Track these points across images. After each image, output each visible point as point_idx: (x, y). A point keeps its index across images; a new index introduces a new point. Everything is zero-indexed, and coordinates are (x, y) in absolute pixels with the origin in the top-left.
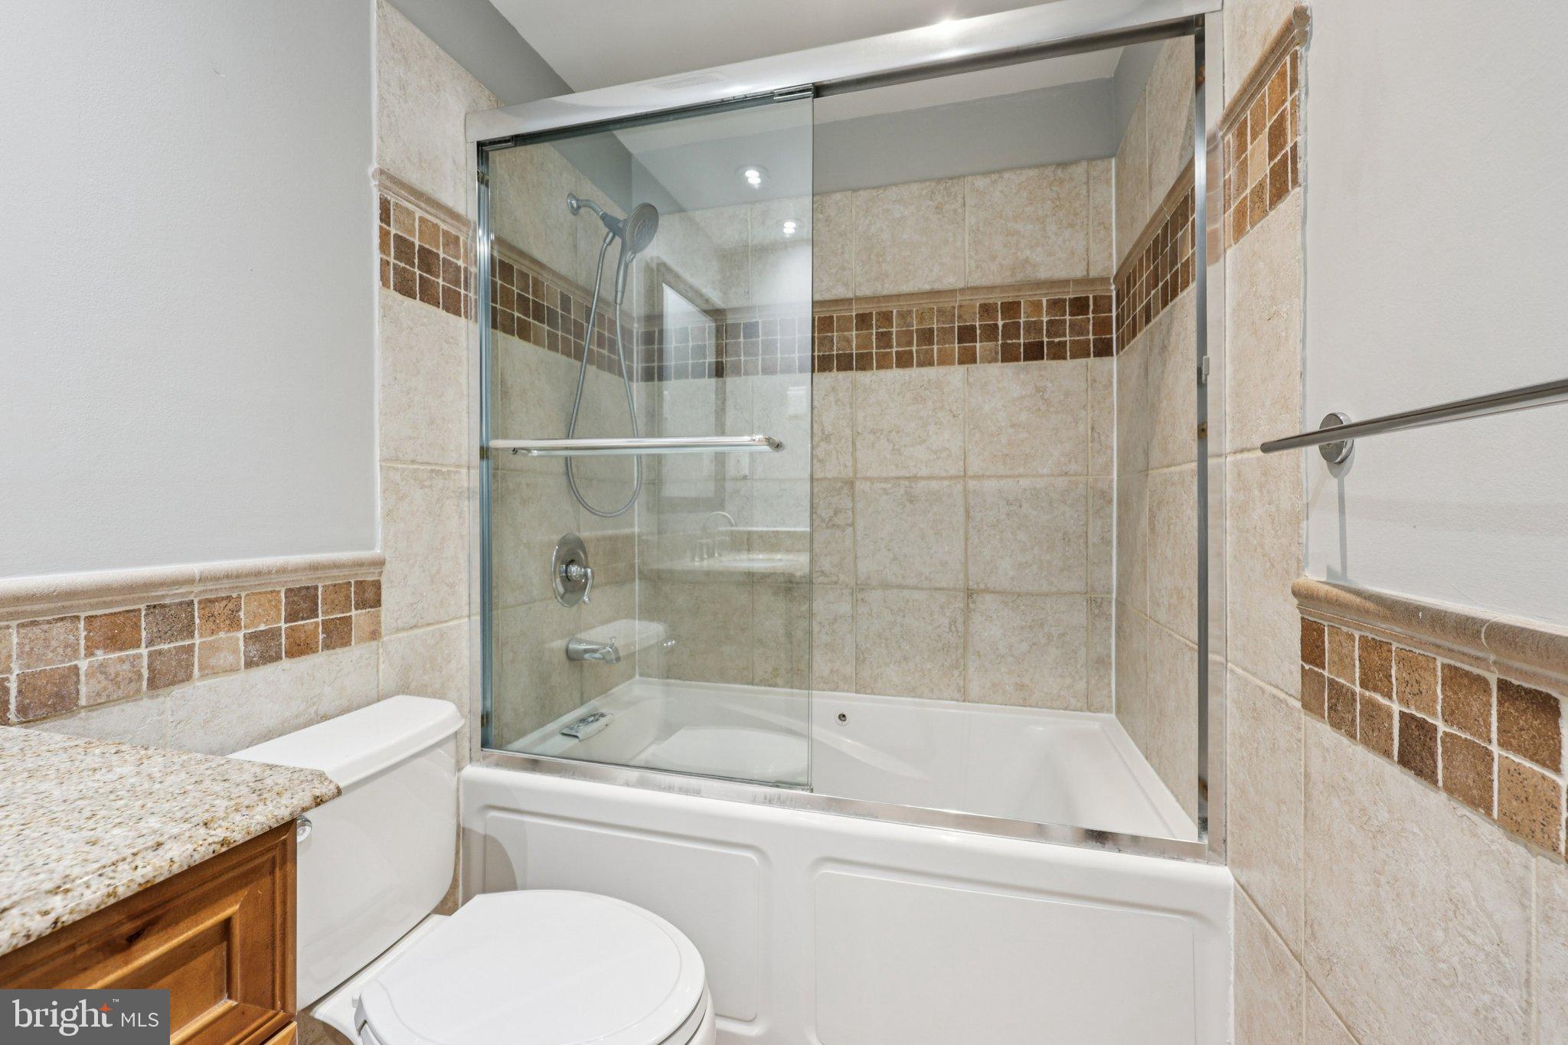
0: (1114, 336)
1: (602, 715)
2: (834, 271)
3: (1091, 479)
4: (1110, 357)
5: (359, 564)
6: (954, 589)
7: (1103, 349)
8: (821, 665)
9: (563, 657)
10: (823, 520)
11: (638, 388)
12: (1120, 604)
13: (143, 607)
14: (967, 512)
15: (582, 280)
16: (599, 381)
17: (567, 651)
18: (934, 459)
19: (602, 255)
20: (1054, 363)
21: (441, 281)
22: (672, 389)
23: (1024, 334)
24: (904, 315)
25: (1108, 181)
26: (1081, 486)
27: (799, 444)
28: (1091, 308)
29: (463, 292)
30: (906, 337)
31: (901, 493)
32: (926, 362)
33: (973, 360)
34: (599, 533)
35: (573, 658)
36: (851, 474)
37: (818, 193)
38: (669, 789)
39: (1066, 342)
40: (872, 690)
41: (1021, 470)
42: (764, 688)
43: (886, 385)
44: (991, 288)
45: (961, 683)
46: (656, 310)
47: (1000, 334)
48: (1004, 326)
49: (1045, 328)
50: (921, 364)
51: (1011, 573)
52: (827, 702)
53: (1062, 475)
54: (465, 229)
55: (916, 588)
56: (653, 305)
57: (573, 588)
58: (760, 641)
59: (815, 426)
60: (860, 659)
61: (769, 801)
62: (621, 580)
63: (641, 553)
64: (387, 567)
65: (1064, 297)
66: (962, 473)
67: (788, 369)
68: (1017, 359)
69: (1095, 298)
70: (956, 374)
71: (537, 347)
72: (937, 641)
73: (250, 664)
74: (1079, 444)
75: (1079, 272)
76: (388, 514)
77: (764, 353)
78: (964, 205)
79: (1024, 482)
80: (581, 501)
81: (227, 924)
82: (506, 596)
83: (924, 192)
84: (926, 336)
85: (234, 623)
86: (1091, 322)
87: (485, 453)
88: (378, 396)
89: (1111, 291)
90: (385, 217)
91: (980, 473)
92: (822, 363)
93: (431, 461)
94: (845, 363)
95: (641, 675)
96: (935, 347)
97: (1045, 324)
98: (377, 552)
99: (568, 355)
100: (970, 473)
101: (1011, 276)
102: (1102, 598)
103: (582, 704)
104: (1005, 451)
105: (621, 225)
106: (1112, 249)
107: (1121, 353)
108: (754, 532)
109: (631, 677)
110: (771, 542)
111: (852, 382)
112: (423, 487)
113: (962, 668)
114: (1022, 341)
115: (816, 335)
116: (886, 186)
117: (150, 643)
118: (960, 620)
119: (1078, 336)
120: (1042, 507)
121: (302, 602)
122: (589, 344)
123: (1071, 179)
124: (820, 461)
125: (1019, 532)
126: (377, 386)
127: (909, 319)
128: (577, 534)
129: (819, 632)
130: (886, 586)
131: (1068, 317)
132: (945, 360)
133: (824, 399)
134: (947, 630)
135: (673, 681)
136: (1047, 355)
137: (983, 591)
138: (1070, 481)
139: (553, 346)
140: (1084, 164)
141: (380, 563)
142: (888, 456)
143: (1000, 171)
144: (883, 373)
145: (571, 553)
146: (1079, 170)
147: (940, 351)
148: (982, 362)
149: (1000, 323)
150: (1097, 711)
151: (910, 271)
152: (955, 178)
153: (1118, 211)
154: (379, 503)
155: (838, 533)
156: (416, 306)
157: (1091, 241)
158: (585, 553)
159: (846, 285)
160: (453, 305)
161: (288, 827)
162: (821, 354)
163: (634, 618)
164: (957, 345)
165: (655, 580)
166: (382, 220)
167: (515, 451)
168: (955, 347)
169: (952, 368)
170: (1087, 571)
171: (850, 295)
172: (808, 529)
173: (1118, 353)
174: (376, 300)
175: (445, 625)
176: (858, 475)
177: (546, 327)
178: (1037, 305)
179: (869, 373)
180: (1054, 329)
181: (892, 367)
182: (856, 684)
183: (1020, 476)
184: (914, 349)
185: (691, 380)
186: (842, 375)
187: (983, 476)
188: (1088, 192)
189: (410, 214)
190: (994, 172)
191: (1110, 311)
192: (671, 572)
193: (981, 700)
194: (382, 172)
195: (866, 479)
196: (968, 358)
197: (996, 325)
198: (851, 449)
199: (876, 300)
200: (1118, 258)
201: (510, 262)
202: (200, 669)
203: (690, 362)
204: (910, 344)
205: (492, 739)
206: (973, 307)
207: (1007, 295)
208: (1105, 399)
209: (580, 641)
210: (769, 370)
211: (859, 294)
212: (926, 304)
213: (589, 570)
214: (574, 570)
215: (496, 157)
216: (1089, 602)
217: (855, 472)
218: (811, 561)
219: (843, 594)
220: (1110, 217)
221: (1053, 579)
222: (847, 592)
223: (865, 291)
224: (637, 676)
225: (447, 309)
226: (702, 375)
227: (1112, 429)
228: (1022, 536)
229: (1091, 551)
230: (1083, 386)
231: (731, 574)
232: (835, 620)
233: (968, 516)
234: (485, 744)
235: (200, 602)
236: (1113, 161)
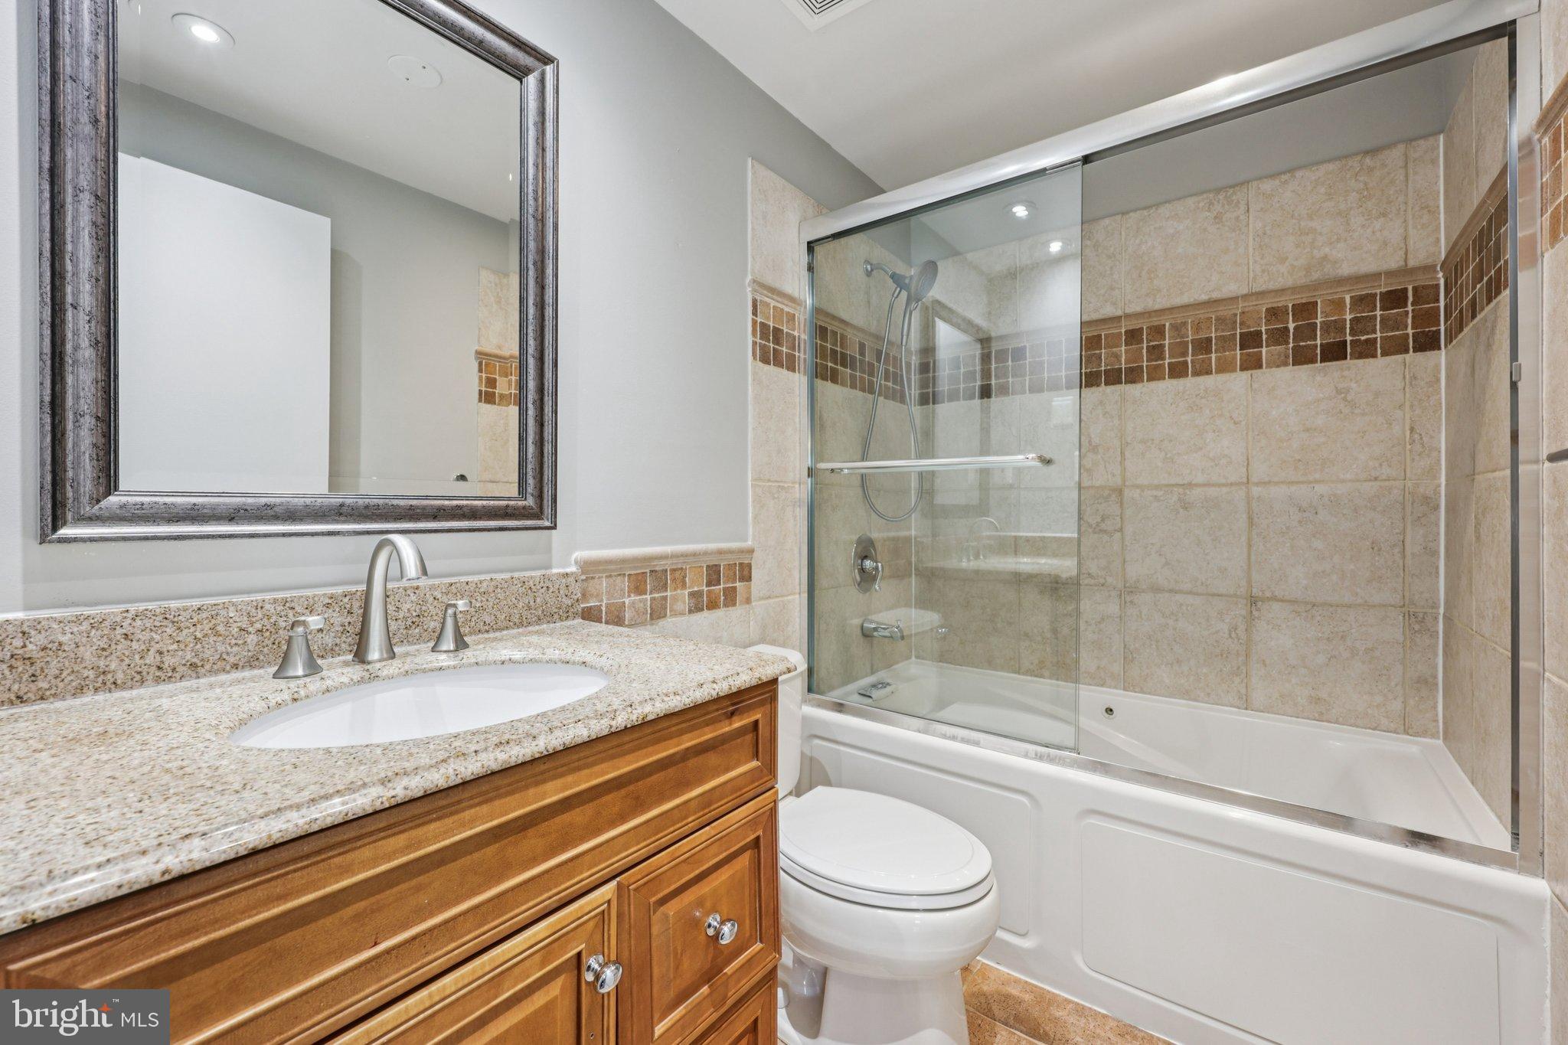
0: (1442, 328)
1: (888, 684)
2: (1102, 292)
3: (1409, 484)
4: (1436, 352)
5: (741, 551)
6: (1235, 595)
7: (1427, 343)
8: (1088, 661)
9: (859, 632)
10: (1090, 526)
11: (917, 410)
12: (1448, 619)
13: (648, 571)
14: (1250, 519)
15: (873, 329)
16: (887, 408)
17: (862, 627)
18: (1212, 467)
19: (891, 307)
20: (1360, 362)
21: (784, 349)
22: (944, 410)
23: (1321, 335)
24: (1175, 328)
25: (1434, 162)
26: (1396, 491)
27: (1068, 457)
28: (1411, 299)
29: (797, 354)
30: (1180, 348)
31: (1174, 499)
32: (1204, 370)
33: (1258, 365)
34: (885, 535)
35: (866, 635)
36: (1118, 481)
37: (1087, 221)
38: (953, 738)
39: (1376, 338)
40: (1142, 688)
41: (1317, 476)
42: (1029, 678)
43: (1158, 396)
44: (1282, 291)
45: (1243, 691)
46: (931, 345)
47: (1291, 337)
48: (1295, 328)
49: (1348, 326)
50: (1196, 374)
51: (1305, 582)
52: (1092, 696)
53: (1370, 480)
54: (798, 308)
55: (1190, 593)
56: (928, 340)
57: (866, 579)
58: (1026, 635)
59: (1083, 438)
60: (1129, 658)
61: (1040, 757)
62: (900, 575)
63: (917, 552)
64: (755, 555)
65: (1374, 292)
66: (1245, 480)
67: (1055, 387)
68: (1313, 361)
69: (1415, 289)
70: (1238, 381)
71: (843, 388)
72: (1215, 647)
73: (690, 611)
74: (1393, 446)
75: (1394, 262)
76: (755, 517)
77: (1031, 373)
78: (1248, 211)
79: (1320, 489)
80: (872, 507)
81: (756, 722)
82: (823, 581)
83: (1201, 205)
84: (1203, 346)
85: (684, 585)
86: (1410, 315)
87: (811, 472)
88: (750, 436)
89: (1439, 279)
90: (755, 313)
91: (1267, 480)
92: (1090, 380)
93: (778, 479)
94: (1114, 377)
95: (917, 657)
96: (1213, 356)
97: (1348, 322)
98: (749, 543)
99: (863, 390)
100: (1254, 479)
101: (1305, 276)
102: (1425, 613)
103: (873, 673)
104: (1298, 457)
105: (907, 281)
106: (1440, 233)
107: (1449, 347)
108: (1021, 537)
109: (908, 658)
110: (1039, 547)
111: (1120, 395)
112: (774, 498)
113: (1244, 675)
114: (1319, 342)
115: (1083, 353)
116: (1158, 205)
117: (651, 593)
118: (1242, 627)
119: (1392, 331)
120: (1344, 515)
121: (714, 574)
122: (879, 380)
123: (1384, 165)
124: (1088, 471)
125: (1313, 539)
126: (750, 429)
127: (1183, 331)
128: (868, 534)
129: (1086, 630)
130: (1156, 589)
131: (1378, 313)
132: (1224, 368)
133: (1091, 413)
134: (1226, 635)
135: (945, 665)
136: (1351, 355)
137: (1269, 599)
138: (1381, 487)
139: (853, 386)
140: (1401, 147)
141: (751, 551)
142: (1160, 464)
143: (1291, 171)
144: (1154, 385)
145: (866, 550)
146: (1397, 153)
147: (1218, 359)
148: (1269, 366)
149: (1291, 326)
150: (1417, 734)
151: (1184, 284)
152: (1237, 185)
153: (1446, 191)
154: (750, 509)
155: (1106, 538)
156: (771, 369)
157: (1410, 227)
158: (875, 551)
159: (1114, 304)
160: (791, 368)
161: (774, 681)
162: (1088, 371)
163: (911, 607)
164: (1238, 352)
165: (930, 576)
166: (753, 314)
167: (832, 470)
168: (1236, 354)
169: (1233, 375)
170: (1404, 582)
171: (1119, 313)
172: (1076, 535)
173: (1446, 346)
174: (750, 367)
175: (786, 598)
176: (1127, 483)
177: (849, 371)
178: (1339, 304)
179: (1139, 386)
180: (1360, 326)
181: (1164, 379)
182: (1124, 682)
183: (1317, 481)
184: (1189, 359)
185: (962, 402)
186: (1110, 389)
187: (1270, 482)
188: (1407, 176)
189: (768, 305)
190: (1284, 173)
191: (1438, 301)
192: (943, 569)
193: (1268, 709)
194: (754, 281)
195: (1137, 486)
196: (1253, 364)
197: (1287, 329)
198: (1119, 459)
199: (1147, 315)
200: (1447, 243)
201: (826, 325)
202: (670, 611)
203: (962, 386)
204: (1185, 354)
205: (815, 686)
206: (1259, 312)
207: (1299, 296)
208: (1429, 397)
209: (871, 622)
210: (1037, 389)
211: (1128, 311)
212: (1201, 314)
213: (880, 565)
214: (868, 564)
215: (819, 250)
216: (1407, 617)
217: (1124, 481)
218: (1079, 563)
219: (1110, 596)
220: (1437, 199)
221: (1358, 590)
222: (1114, 593)
223: (1137, 308)
224: (913, 658)
225: (788, 369)
226: (972, 397)
227: (1439, 428)
228: (1318, 544)
229: (1409, 561)
230: (1399, 384)
231: (999, 573)
232: (1103, 619)
233: (1251, 522)
234: (810, 690)
235: (671, 570)
236: (1441, 137)
